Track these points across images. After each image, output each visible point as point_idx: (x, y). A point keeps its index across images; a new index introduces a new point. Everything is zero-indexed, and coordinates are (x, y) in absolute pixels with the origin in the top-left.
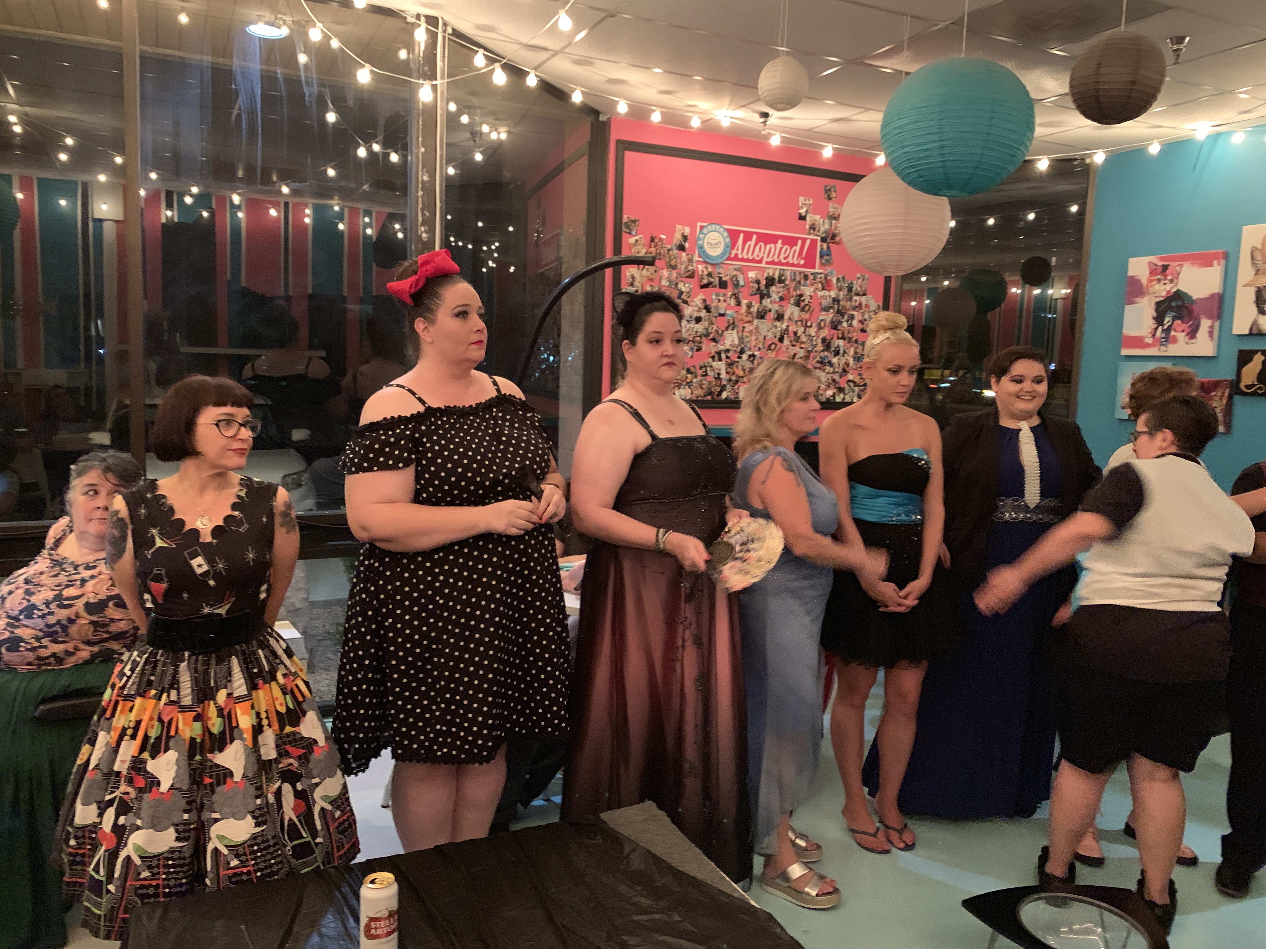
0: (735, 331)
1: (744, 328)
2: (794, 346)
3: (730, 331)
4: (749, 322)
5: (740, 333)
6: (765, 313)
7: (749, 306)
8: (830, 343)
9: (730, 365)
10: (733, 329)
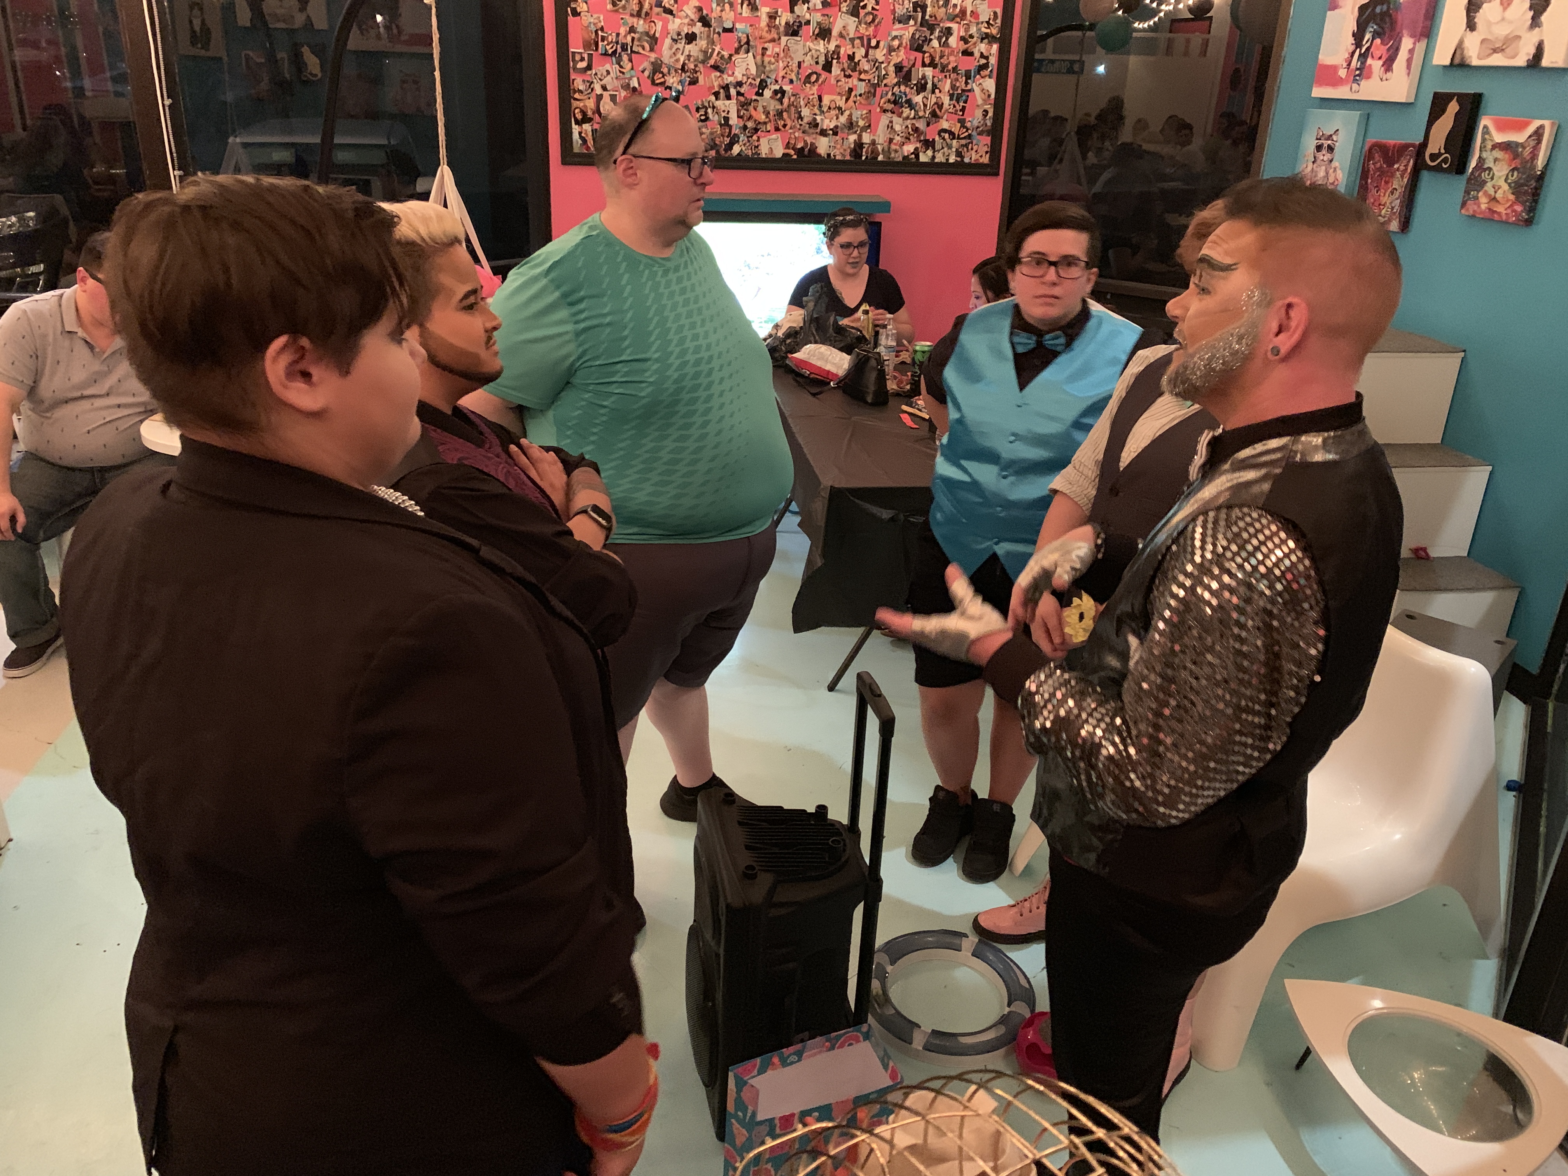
0: (750, 54)
1: (765, 49)
2: (849, 76)
3: (742, 55)
4: (773, 40)
5: (759, 58)
6: (800, 26)
7: (772, 17)
8: (909, 72)
9: (744, 105)
10: (747, 52)
